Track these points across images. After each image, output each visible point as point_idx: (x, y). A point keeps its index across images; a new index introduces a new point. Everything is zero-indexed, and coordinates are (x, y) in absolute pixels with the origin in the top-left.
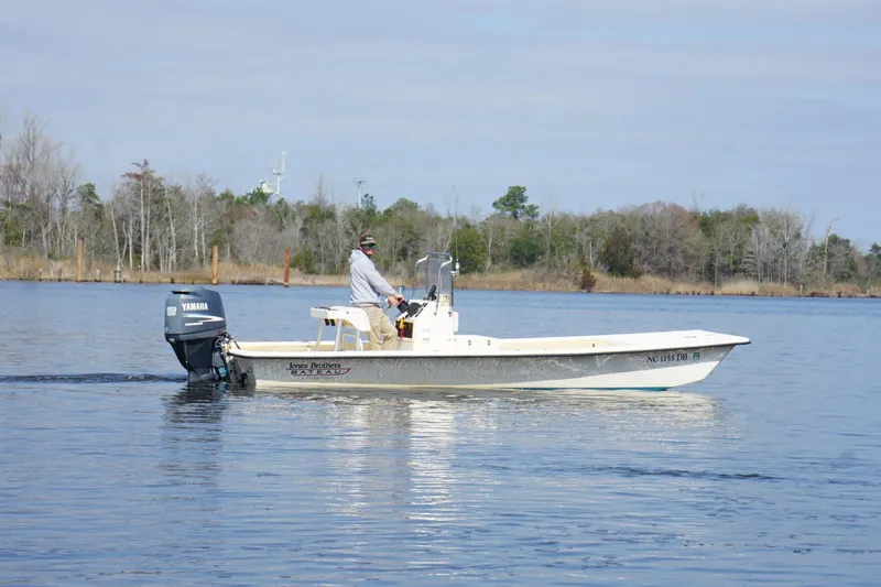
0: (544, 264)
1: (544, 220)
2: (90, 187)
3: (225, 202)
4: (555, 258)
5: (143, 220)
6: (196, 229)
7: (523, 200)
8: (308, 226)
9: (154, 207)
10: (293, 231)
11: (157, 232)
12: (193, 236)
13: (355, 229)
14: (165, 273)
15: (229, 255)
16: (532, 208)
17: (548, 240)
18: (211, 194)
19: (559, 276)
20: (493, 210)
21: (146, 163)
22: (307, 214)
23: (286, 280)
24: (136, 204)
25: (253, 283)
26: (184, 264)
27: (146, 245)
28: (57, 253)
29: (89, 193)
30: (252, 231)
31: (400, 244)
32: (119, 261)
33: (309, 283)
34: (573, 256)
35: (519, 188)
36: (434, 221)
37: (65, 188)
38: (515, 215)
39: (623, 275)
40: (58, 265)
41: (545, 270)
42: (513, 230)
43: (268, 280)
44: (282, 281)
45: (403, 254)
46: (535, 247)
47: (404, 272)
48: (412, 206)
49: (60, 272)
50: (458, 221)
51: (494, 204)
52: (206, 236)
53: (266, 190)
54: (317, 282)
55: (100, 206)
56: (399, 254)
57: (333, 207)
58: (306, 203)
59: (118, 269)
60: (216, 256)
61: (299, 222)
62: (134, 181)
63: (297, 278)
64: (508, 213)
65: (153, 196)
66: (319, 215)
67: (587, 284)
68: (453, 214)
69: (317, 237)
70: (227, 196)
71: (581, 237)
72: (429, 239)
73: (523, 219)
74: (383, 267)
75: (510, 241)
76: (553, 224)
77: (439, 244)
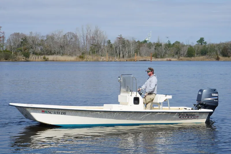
0: (208, 55)
1: (208, 45)
2: (109, 41)
3: (138, 43)
4: (211, 53)
5: (120, 47)
6: (132, 49)
7: (203, 41)
8: (156, 47)
9: (123, 44)
10: (153, 49)
11: (124, 50)
12: (131, 50)
13: (166, 48)
14: (125, 58)
15: (139, 54)
16: (205, 42)
17: (209, 49)
18: (135, 41)
19: (211, 57)
20: (197, 43)
21: (121, 35)
22: (156, 45)
23: (151, 60)
24: (119, 44)
25: (144, 61)
26: (130, 56)
27: (121, 53)
28: (103, 55)
29: (109, 42)
30: (144, 49)
31: (176, 51)
32: (116, 56)
33: (156, 60)
34: (215, 53)
35: (202, 38)
36: (183, 46)
37: (104, 41)
38: (202, 44)
39: (226, 57)
40: (103, 58)
41: (208, 56)
42: (201, 47)
43: (147, 60)
44: (150, 60)
45: (177, 53)
46: (206, 51)
47: (177, 57)
48: (179, 43)
49: (103, 59)
50: (189, 46)
51: (197, 42)
52: (134, 50)
53: (147, 40)
54: (158, 60)
55: (112, 45)
56: (176, 53)
57: (161, 43)
58: (156, 42)
59: (115, 58)
60: (136, 55)
61: (154, 47)
62: (118, 39)
63: (154, 59)
64: (200, 44)
65: (123, 42)
66: (158, 45)
67: (218, 59)
68: (188, 44)
69: (158, 50)
70: (138, 42)
71: (216, 49)
72: (182, 50)
73: (203, 45)
74: (172, 56)
75: (200, 50)
76: (210, 46)
77: (184, 51)
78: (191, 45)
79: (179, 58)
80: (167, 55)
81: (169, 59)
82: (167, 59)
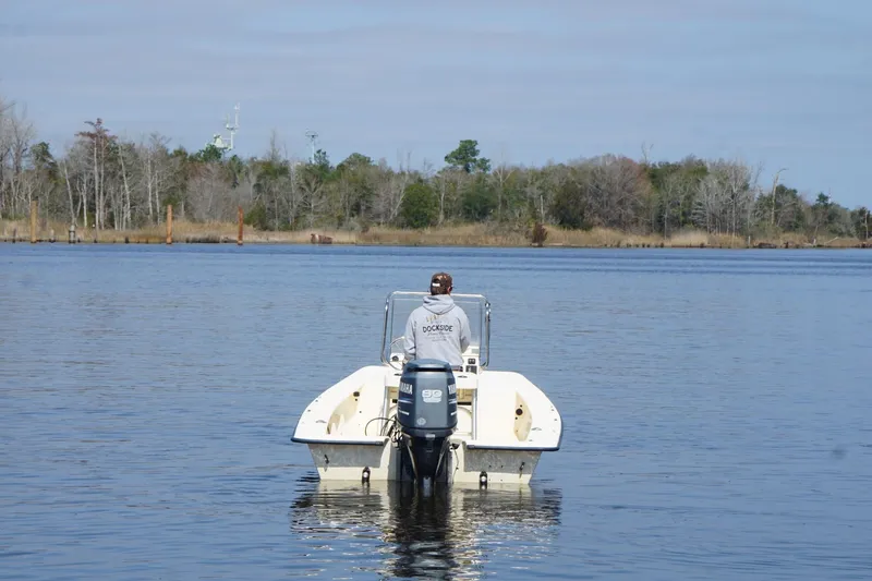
0: (496, 218)
1: (495, 174)
2: (44, 146)
3: (179, 158)
4: (507, 211)
5: (97, 178)
6: (150, 187)
7: (474, 153)
8: (261, 182)
9: (108, 165)
10: (247, 187)
11: (112, 189)
12: (147, 192)
13: (308, 184)
14: (120, 230)
15: (183, 213)
16: (484, 161)
17: (499, 194)
18: (164, 151)
19: (510, 230)
20: (446, 164)
21: (100, 122)
22: (261, 170)
23: (240, 238)
24: (90, 162)
25: (207, 241)
26: (139, 221)
27: (100, 203)
28: (11, 214)
29: (43, 152)
30: (206, 188)
31: (353, 199)
32: (73, 220)
33: (263, 239)
34: (525, 210)
35: (470, 142)
36: (387, 176)
37: (19, 147)
38: (467, 169)
39: (575, 227)
40: (12, 224)
41: (496, 223)
42: (465, 183)
43: (221, 236)
44: (235, 238)
45: (356, 209)
46: (486, 200)
47: (358, 227)
48: (365, 161)
49: (14, 232)
50: (410, 176)
51: (446, 158)
52: (160, 193)
53: (219, 144)
54: (270, 239)
55: (54, 165)
56: (352, 209)
57: (286, 162)
58: (260, 159)
59: (73, 228)
60: (169, 214)
61: (253, 179)
62: (87, 139)
63: (251, 235)
64: (460, 167)
65: (107, 154)
66: (272, 171)
67: (539, 238)
68: (405, 168)
69: (271, 193)
70: (180, 153)
71: (533, 191)
72: (382, 194)
73: (475, 172)
74: (336, 222)
75: (462, 195)
76: (504, 178)
77: (391, 198)
78: (421, 171)
79: (365, 229)
80: (311, 218)
81: (322, 234)
82: (313, 236)
